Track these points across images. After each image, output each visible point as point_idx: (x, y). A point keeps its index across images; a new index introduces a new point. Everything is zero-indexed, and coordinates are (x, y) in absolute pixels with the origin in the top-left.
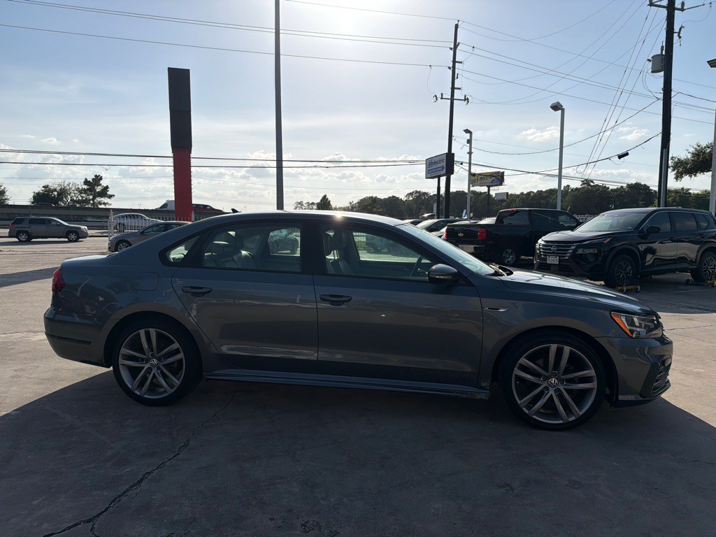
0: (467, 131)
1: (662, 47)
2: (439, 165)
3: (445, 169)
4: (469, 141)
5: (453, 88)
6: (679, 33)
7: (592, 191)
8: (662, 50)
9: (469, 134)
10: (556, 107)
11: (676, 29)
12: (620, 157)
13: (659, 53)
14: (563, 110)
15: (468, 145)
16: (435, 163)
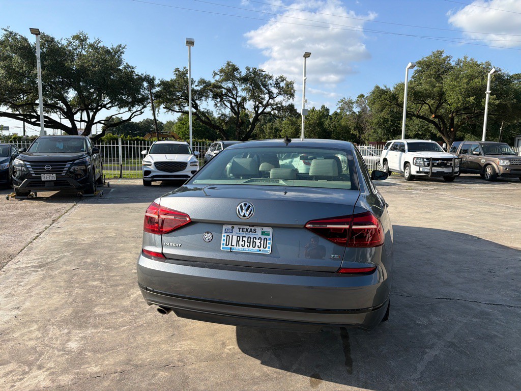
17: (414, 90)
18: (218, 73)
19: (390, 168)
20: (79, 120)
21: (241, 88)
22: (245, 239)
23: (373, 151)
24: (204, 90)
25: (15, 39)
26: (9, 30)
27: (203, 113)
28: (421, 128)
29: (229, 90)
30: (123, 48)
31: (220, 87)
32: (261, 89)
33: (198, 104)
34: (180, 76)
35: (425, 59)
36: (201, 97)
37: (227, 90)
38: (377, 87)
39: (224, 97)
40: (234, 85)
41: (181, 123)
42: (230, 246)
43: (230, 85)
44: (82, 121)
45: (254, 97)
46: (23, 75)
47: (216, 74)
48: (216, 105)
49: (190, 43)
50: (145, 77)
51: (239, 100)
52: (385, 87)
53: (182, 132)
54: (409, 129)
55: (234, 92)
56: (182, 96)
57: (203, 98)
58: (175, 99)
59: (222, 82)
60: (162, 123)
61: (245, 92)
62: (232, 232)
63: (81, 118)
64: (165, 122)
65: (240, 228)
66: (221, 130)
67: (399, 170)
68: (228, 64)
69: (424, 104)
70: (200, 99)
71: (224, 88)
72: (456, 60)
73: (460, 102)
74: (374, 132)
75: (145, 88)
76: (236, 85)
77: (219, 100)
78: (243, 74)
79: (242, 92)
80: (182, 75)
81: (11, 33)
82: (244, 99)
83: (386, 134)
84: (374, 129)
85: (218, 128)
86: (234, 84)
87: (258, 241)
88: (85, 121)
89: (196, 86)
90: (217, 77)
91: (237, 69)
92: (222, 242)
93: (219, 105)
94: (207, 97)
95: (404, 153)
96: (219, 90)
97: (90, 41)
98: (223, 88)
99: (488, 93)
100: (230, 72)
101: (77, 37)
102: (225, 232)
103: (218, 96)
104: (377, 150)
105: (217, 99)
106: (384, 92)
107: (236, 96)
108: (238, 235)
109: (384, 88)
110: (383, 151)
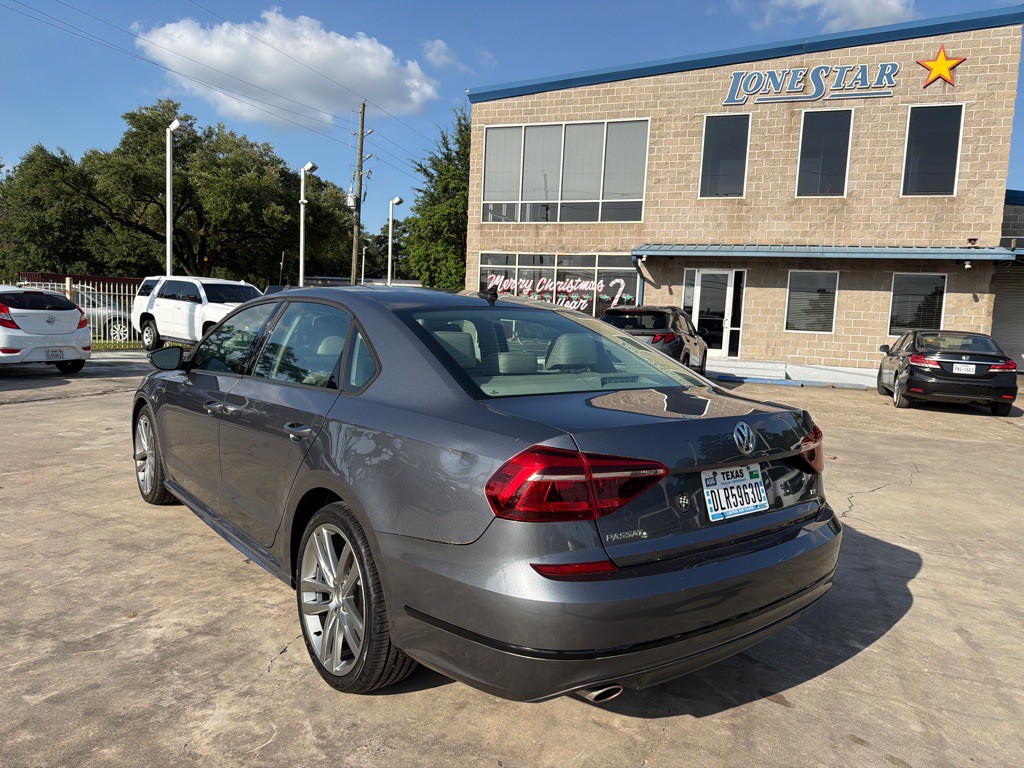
17: (132, 170)
19: (161, 334)
22: (735, 491)
23: (94, 296)
28: (134, 251)
35: (144, 111)
38: (41, 150)
42: (720, 511)
52: (62, 152)
54: (106, 250)
62: (716, 484)
65: (723, 473)
67: (189, 338)
69: (150, 202)
72: (205, 127)
73: (226, 208)
74: (17, 251)
83: (49, 257)
84: (15, 242)
87: (749, 491)
92: (709, 506)
95: (198, 306)
99: (303, 203)
102: (708, 486)
104: (109, 295)
106: (58, 165)
108: (725, 487)
109: (58, 154)
110: (138, 298)
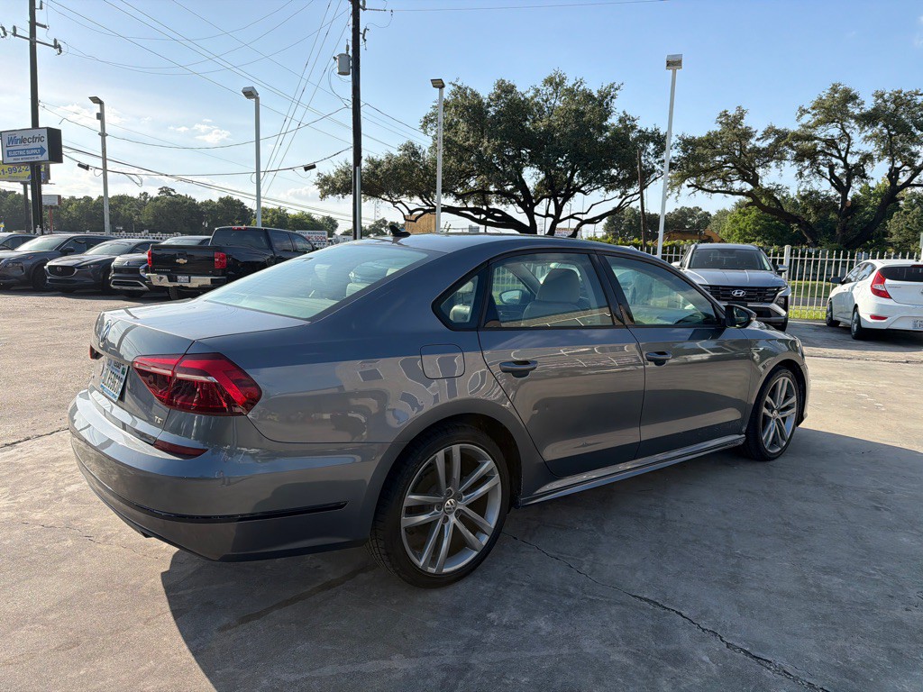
0: (95, 100)
1: (348, 46)
2: (32, 145)
3: (47, 153)
4: (100, 116)
5: (33, 24)
6: (364, 36)
7: (178, 203)
8: (348, 50)
9: (98, 105)
10: (250, 93)
11: (362, 31)
12: (307, 168)
13: (345, 52)
14: (257, 99)
15: (99, 121)
16: (23, 140)
18: (810, 110)
20: (544, 214)
21: (863, 135)
24: (776, 146)
25: (464, 96)
26: (459, 84)
27: (769, 193)
29: (831, 143)
30: (616, 89)
31: (810, 138)
32: (913, 134)
33: (760, 175)
34: (727, 124)
36: (768, 161)
37: (826, 141)
39: (821, 157)
40: (844, 131)
41: (740, 213)
43: (834, 131)
44: (548, 215)
45: (890, 151)
46: (468, 150)
47: (803, 112)
48: (801, 174)
49: (674, 63)
50: (653, 133)
51: (852, 160)
53: (740, 230)
55: (842, 146)
56: (725, 162)
57: (773, 164)
58: (712, 169)
59: (814, 127)
60: (708, 214)
61: (873, 143)
63: (547, 211)
64: (713, 213)
66: (804, 224)
68: (834, 89)
70: (764, 165)
71: (820, 139)
75: (649, 154)
76: (848, 131)
77: (807, 163)
78: (869, 105)
79: (862, 142)
80: (732, 123)
81: (460, 88)
82: (867, 158)
85: (796, 219)
86: (843, 129)
88: (551, 216)
89: (758, 140)
90: (807, 119)
91: (854, 98)
93: (806, 173)
94: (782, 158)
96: (809, 144)
97: (569, 84)
98: (816, 138)
100: (837, 106)
101: (549, 81)
103: (804, 156)
105: (803, 161)
107: (847, 153)
